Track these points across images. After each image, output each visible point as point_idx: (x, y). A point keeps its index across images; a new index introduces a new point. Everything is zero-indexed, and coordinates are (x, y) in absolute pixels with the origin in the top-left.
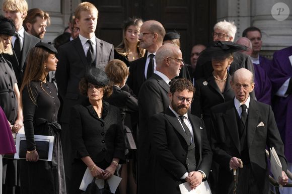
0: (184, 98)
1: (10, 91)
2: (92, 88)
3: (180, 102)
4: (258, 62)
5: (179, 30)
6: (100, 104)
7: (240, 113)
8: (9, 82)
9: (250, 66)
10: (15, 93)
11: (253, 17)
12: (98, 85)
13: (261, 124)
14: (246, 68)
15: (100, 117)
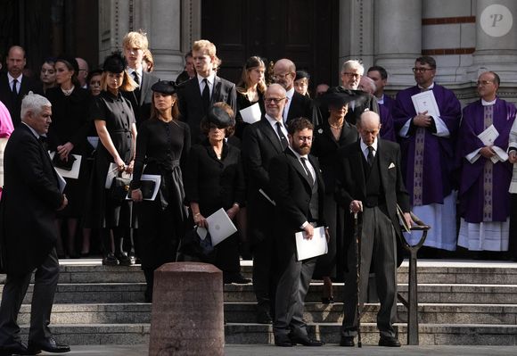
0: (305, 138)
1: (126, 131)
2: (214, 128)
3: (302, 141)
4: (382, 102)
5: (306, 69)
6: (221, 144)
7: (366, 155)
8: (125, 121)
9: (375, 107)
10: (132, 132)
11: (376, 56)
12: (221, 126)
13: (392, 165)
14: (371, 109)
15: (219, 158)
